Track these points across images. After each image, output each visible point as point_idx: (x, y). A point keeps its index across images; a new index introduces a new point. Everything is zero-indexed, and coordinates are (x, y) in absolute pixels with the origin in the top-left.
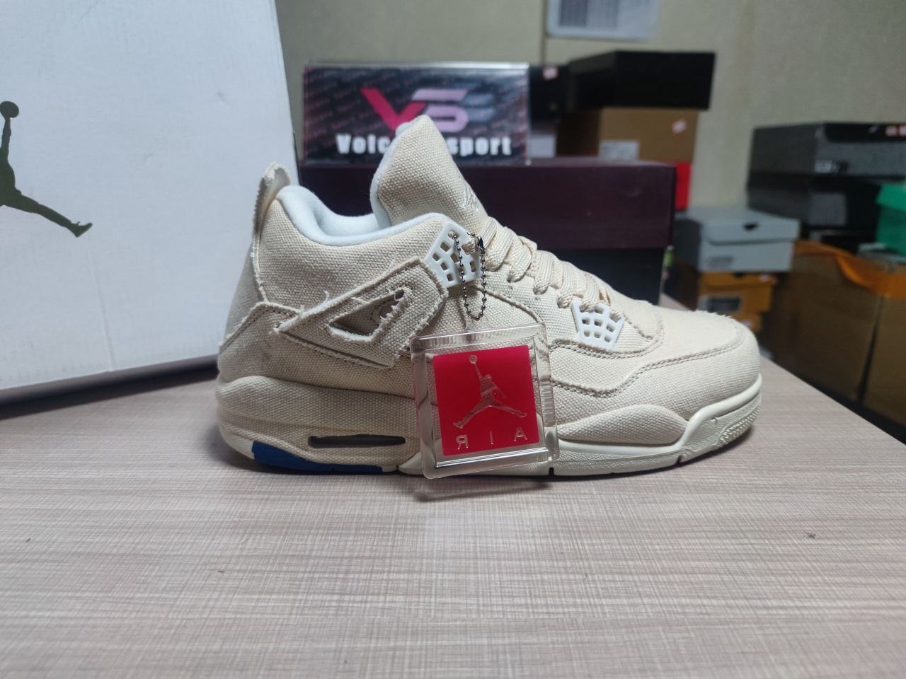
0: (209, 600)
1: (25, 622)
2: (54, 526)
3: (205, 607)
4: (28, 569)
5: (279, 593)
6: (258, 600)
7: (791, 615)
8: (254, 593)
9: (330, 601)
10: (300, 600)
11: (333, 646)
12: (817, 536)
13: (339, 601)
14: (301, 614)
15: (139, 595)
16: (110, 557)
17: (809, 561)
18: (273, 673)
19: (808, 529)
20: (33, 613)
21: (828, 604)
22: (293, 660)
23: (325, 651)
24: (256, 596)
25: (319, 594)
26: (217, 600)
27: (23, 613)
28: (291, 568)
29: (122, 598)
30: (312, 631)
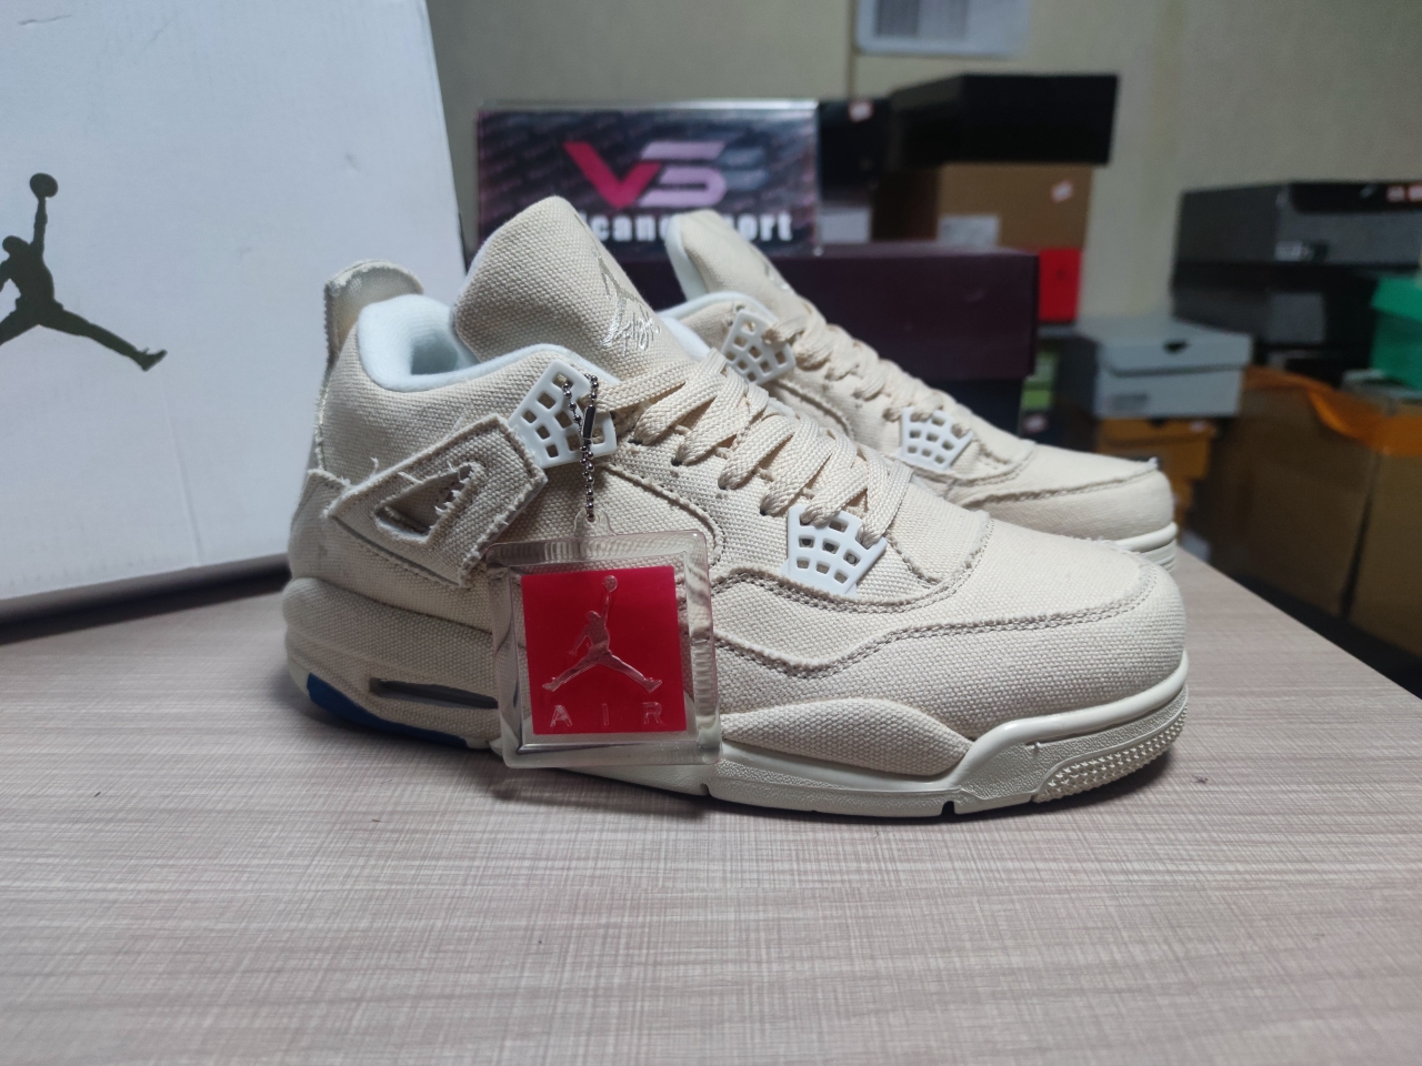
0: (352, 867)
1: (102, 896)
2: (133, 776)
3: (347, 876)
4: (100, 831)
5: (448, 858)
6: (420, 867)
7: (1158, 881)
8: (414, 859)
9: (519, 868)
10: (478, 867)
11: (523, 923)
12: (1210, 781)
13: (531, 868)
14: (479, 885)
15: (256, 862)
16: (214, 815)
17: (1193, 813)
18: (441, 955)
19: (1197, 771)
20: (111, 886)
21: (1213, 868)
22: (469, 940)
23: (512, 929)
24: (417, 863)
25: (504, 859)
26: (363, 867)
27: (99, 885)
28: (466, 827)
29: (233, 865)
30: (494, 905)
